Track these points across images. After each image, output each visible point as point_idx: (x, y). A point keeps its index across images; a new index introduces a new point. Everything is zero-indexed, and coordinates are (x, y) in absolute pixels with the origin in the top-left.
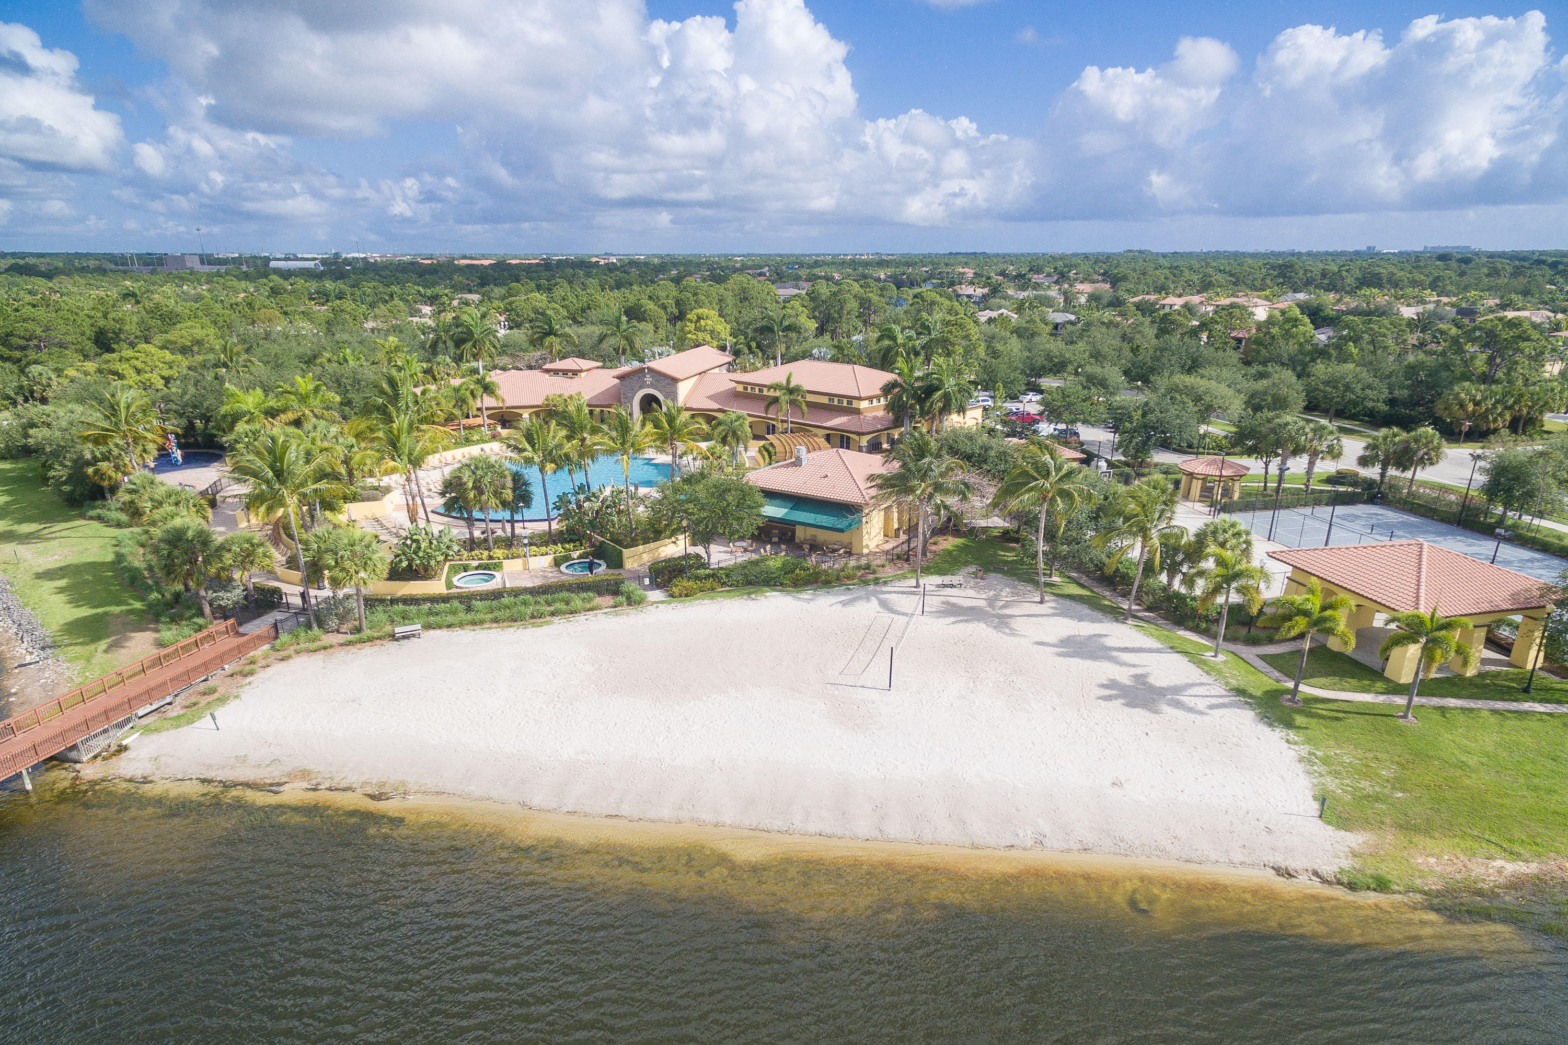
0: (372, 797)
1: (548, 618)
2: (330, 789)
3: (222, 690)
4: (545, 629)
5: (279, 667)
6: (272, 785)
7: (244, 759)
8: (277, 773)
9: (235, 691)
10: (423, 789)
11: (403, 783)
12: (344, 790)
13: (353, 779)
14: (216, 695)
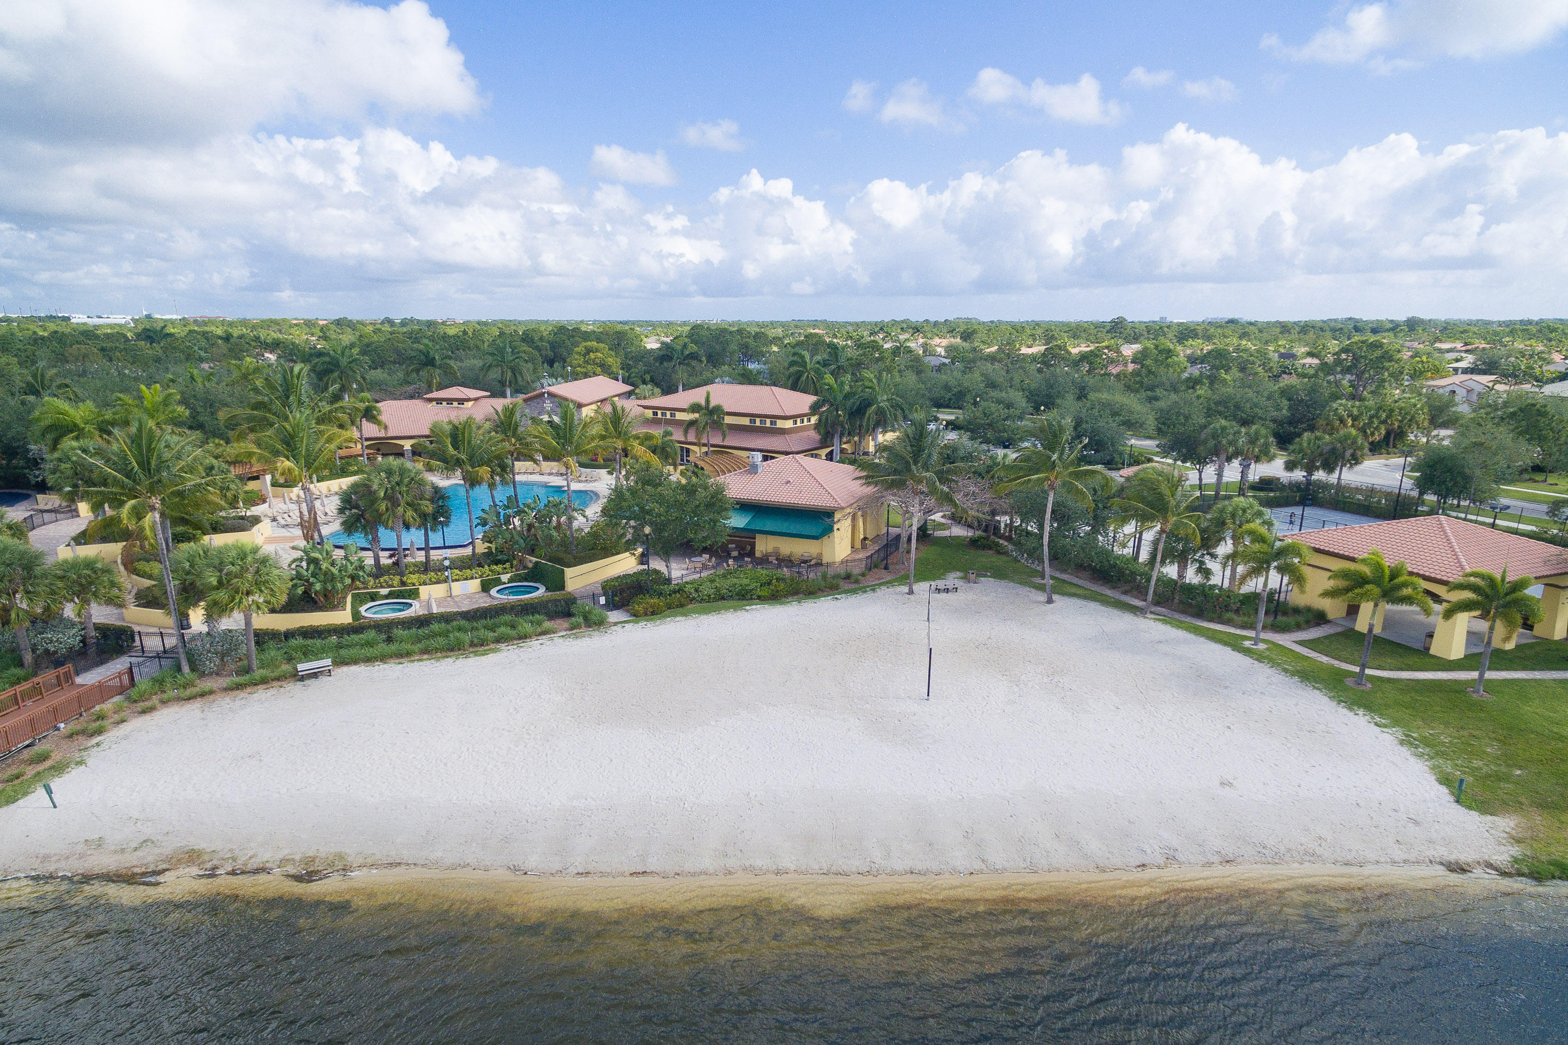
0: (298, 878)
1: (492, 646)
2: (233, 873)
3: (56, 757)
4: (491, 658)
5: (137, 724)
6: (144, 874)
7: (100, 843)
8: (150, 859)
9: (77, 756)
10: (370, 861)
11: (340, 856)
12: (256, 871)
13: (266, 856)
14: (48, 764)
